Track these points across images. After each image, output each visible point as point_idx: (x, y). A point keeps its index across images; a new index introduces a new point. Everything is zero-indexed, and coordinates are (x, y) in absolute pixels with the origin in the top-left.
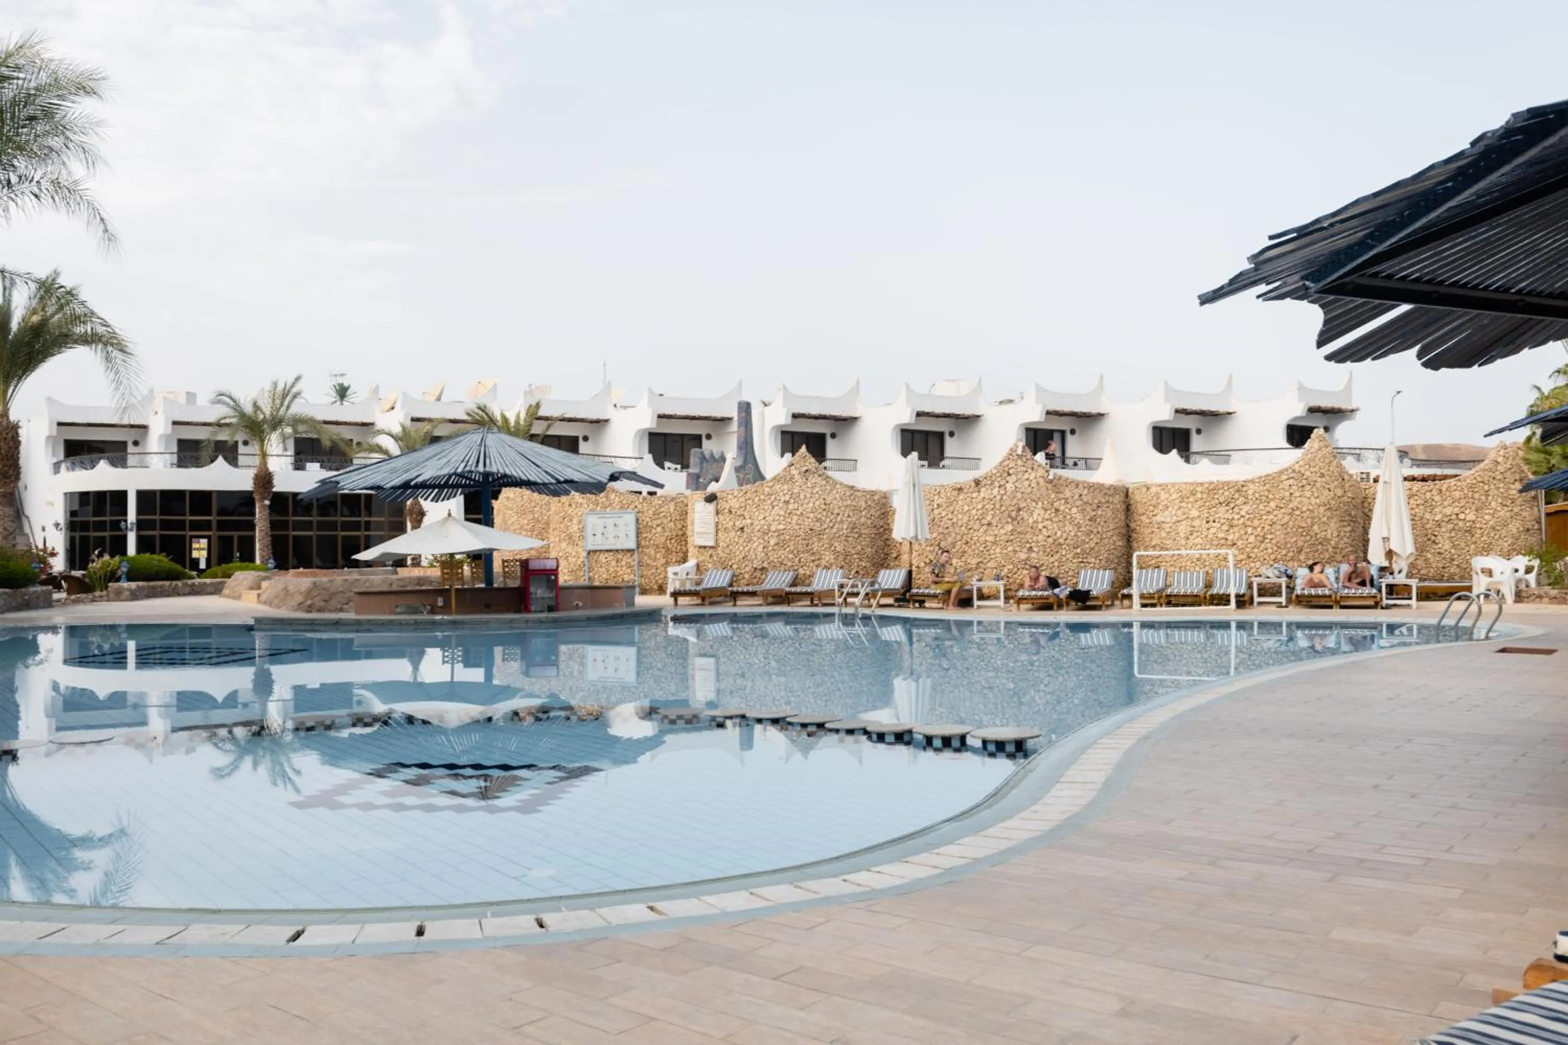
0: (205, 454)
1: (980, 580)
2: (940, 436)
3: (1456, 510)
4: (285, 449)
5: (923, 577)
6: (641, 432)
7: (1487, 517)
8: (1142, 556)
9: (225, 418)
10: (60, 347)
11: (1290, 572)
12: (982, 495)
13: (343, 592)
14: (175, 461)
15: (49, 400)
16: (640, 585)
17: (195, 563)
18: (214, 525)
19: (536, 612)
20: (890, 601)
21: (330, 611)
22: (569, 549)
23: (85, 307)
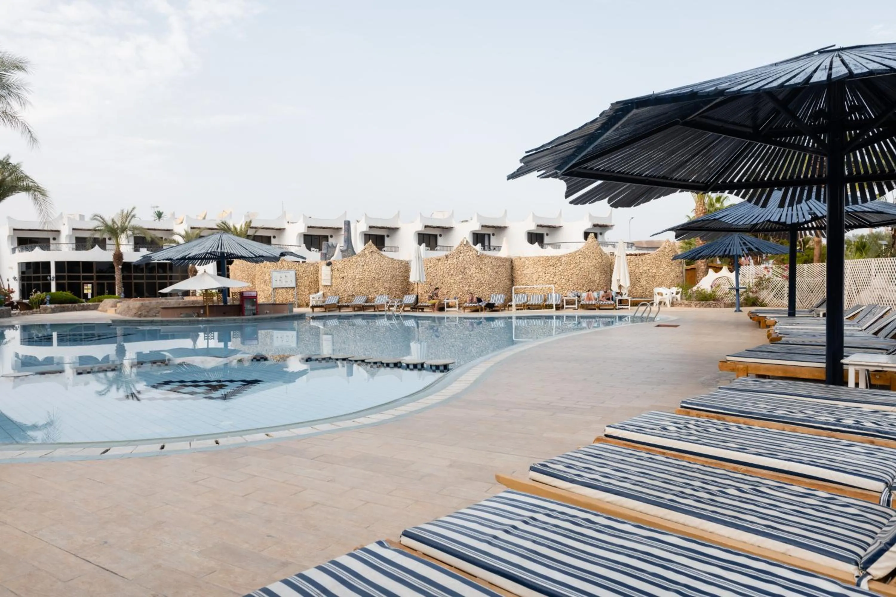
0: (88, 244)
1: (447, 299)
2: (435, 236)
3: (649, 268)
4: (129, 242)
5: (423, 298)
6: (300, 234)
7: (661, 271)
8: (517, 288)
9: (98, 227)
10: (12, 192)
11: (579, 294)
12: (449, 262)
13: (156, 308)
14: (75, 247)
15: (9, 218)
16: (298, 304)
17: (86, 296)
18: (95, 278)
19: (247, 315)
20: (409, 309)
21: (150, 317)
22: (265, 287)
23: (23, 173)
